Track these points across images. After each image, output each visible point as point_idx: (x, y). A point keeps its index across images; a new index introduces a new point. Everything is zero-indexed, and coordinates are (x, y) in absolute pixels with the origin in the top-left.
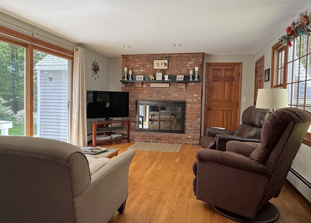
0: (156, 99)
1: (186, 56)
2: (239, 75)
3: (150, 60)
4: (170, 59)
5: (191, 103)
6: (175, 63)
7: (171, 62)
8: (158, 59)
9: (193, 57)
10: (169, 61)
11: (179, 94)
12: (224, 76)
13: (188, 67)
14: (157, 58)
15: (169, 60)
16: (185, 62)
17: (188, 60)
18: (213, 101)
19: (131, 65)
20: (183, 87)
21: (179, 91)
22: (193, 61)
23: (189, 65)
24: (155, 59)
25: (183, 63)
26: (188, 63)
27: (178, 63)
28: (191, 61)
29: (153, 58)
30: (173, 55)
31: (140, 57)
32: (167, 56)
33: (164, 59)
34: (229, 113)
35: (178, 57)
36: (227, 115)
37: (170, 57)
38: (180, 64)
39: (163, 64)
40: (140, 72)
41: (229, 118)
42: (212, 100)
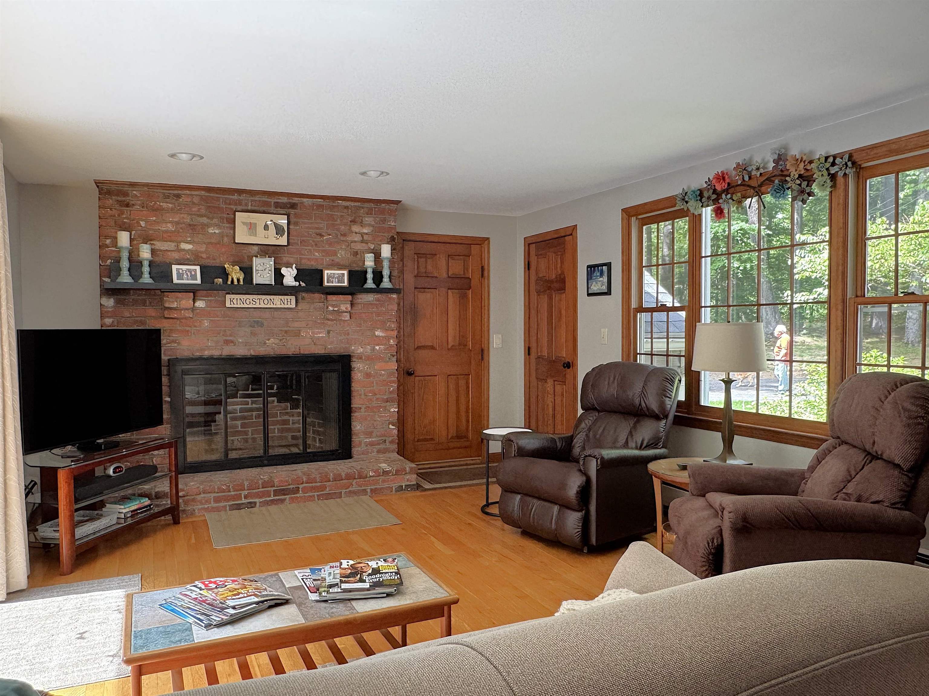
0: (249, 350)
1: (346, 207)
2: (483, 272)
3: (219, 208)
4: (292, 211)
5: (369, 358)
6: (310, 228)
7: (296, 224)
8: (249, 208)
9: (369, 213)
10: (293, 220)
11: (329, 332)
12: (445, 275)
13: (355, 242)
14: (246, 205)
15: (292, 216)
16: (345, 225)
17: (353, 222)
18: (417, 348)
19: (143, 223)
20: (345, 307)
21: (328, 320)
22: (369, 225)
23: (358, 238)
24: (239, 208)
25: (338, 230)
26: (356, 228)
27: (321, 229)
28: (362, 224)
29: (230, 204)
30: (305, 200)
31: (178, 196)
32: (284, 200)
33: (272, 209)
34: (462, 383)
35: (320, 206)
37: (293, 206)
38: (329, 231)
40: (179, 250)
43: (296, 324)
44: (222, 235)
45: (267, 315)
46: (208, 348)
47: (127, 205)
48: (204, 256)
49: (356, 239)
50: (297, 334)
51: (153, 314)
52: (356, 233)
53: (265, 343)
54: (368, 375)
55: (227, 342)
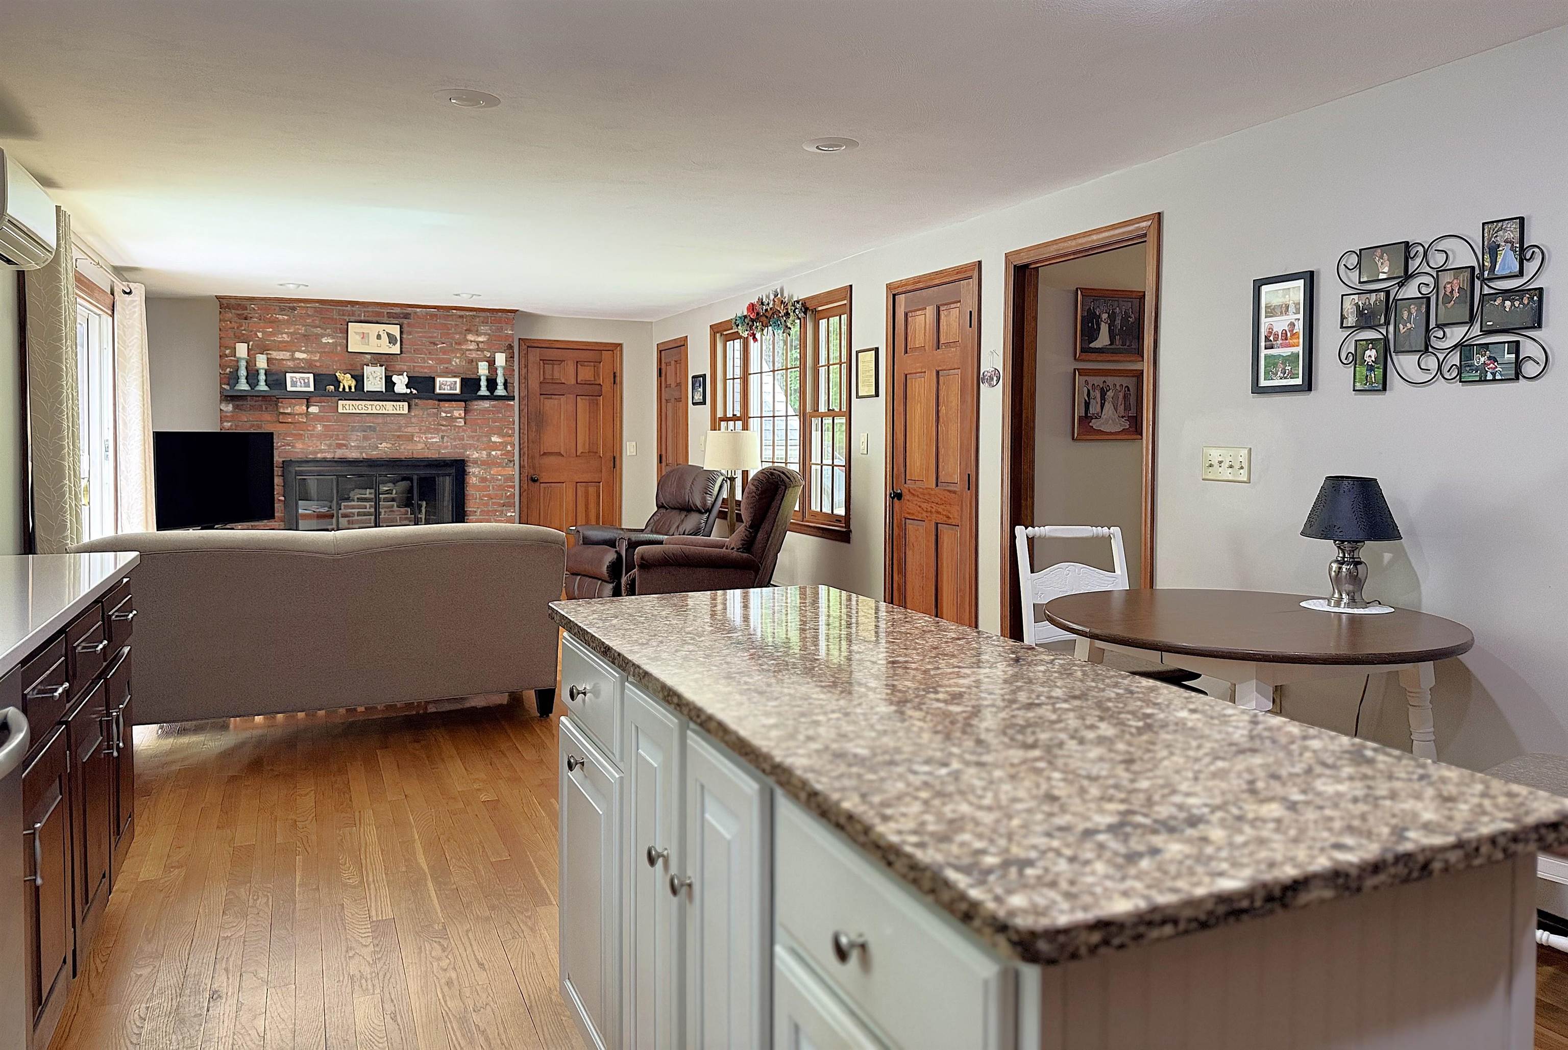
0: (361, 453)
1: (461, 317)
2: (616, 379)
3: (332, 319)
4: (405, 321)
5: (484, 463)
6: (425, 337)
7: (410, 333)
8: (363, 318)
9: (485, 322)
10: (405, 329)
11: (443, 437)
12: (573, 381)
13: (470, 350)
14: (360, 315)
15: (405, 326)
16: (460, 333)
17: (469, 331)
18: (543, 455)
19: (260, 335)
20: (459, 413)
21: (443, 426)
22: (485, 334)
23: (473, 346)
24: (352, 319)
25: (453, 338)
26: (470, 337)
27: (435, 337)
28: (478, 334)
29: (343, 315)
30: (418, 310)
31: (294, 309)
32: (397, 310)
33: (385, 320)
34: (592, 490)
35: (433, 316)
36: (587, 493)
37: (407, 316)
38: (443, 340)
39: (385, 337)
40: (293, 359)
41: (592, 506)
42: (542, 453)
43: (409, 429)
44: (335, 345)
45: (380, 420)
46: (321, 451)
47: (246, 319)
48: (318, 364)
49: (471, 347)
50: (410, 438)
51: (269, 419)
52: (471, 341)
53: (378, 447)
54: (483, 480)
55: (340, 446)
